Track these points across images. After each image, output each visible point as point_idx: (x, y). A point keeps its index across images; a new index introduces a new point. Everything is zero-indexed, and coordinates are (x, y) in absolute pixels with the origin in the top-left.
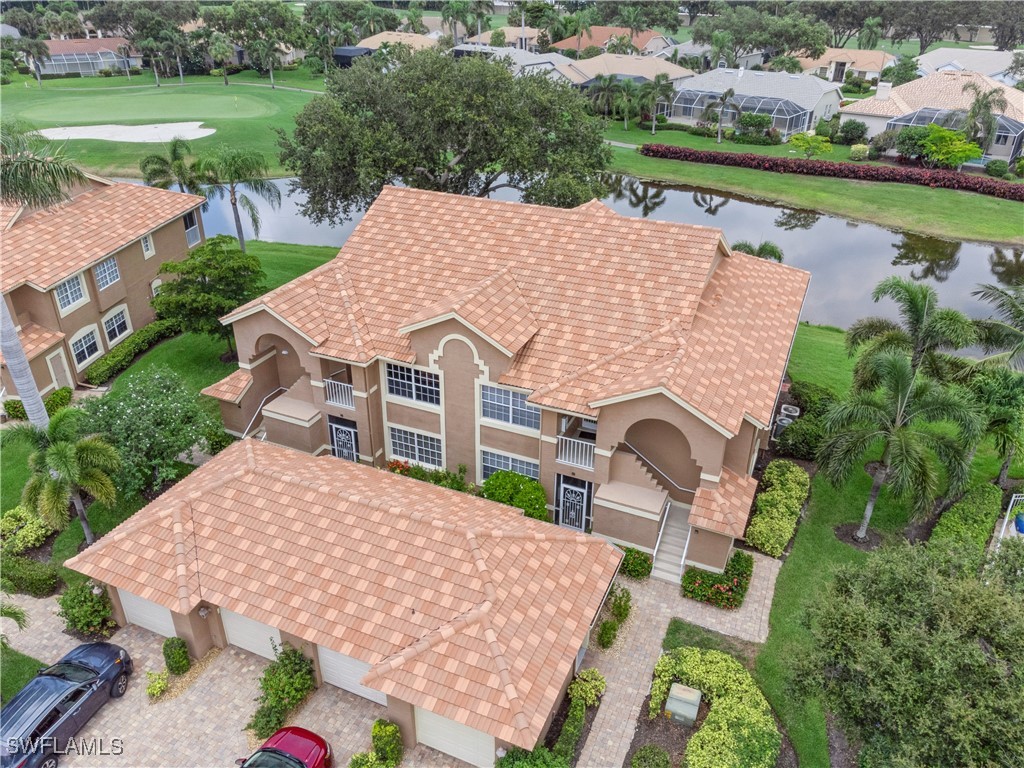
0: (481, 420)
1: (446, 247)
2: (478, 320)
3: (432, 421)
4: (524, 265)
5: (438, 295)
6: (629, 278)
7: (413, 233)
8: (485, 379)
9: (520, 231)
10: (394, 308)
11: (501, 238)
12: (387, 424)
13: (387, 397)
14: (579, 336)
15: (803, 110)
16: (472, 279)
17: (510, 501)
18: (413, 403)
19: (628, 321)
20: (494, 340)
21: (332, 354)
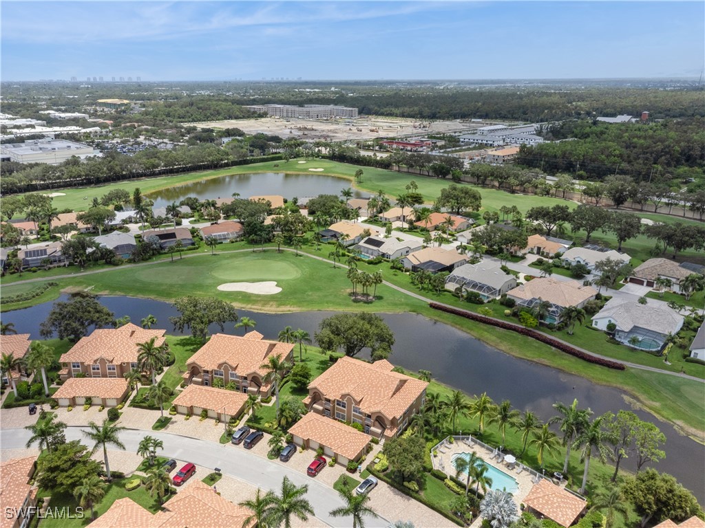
0: (353, 412)
1: (349, 375)
2: (353, 394)
3: (344, 411)
4: (364, 382)
5: (347, 387)
6: (382, 387)
7: (344, 371)
8: (353, 405)
9: (364, 374)
10: (339, 388)
11: (360, 375)
12: (336, 411)
13: (336, 406)
14: (371, 398)
15: (494, 289)
16: (354, 383)
17: (356, 428)
18: (341, 407)
19: (380, 396)
20: (356, 398)
21: (327, 397)
